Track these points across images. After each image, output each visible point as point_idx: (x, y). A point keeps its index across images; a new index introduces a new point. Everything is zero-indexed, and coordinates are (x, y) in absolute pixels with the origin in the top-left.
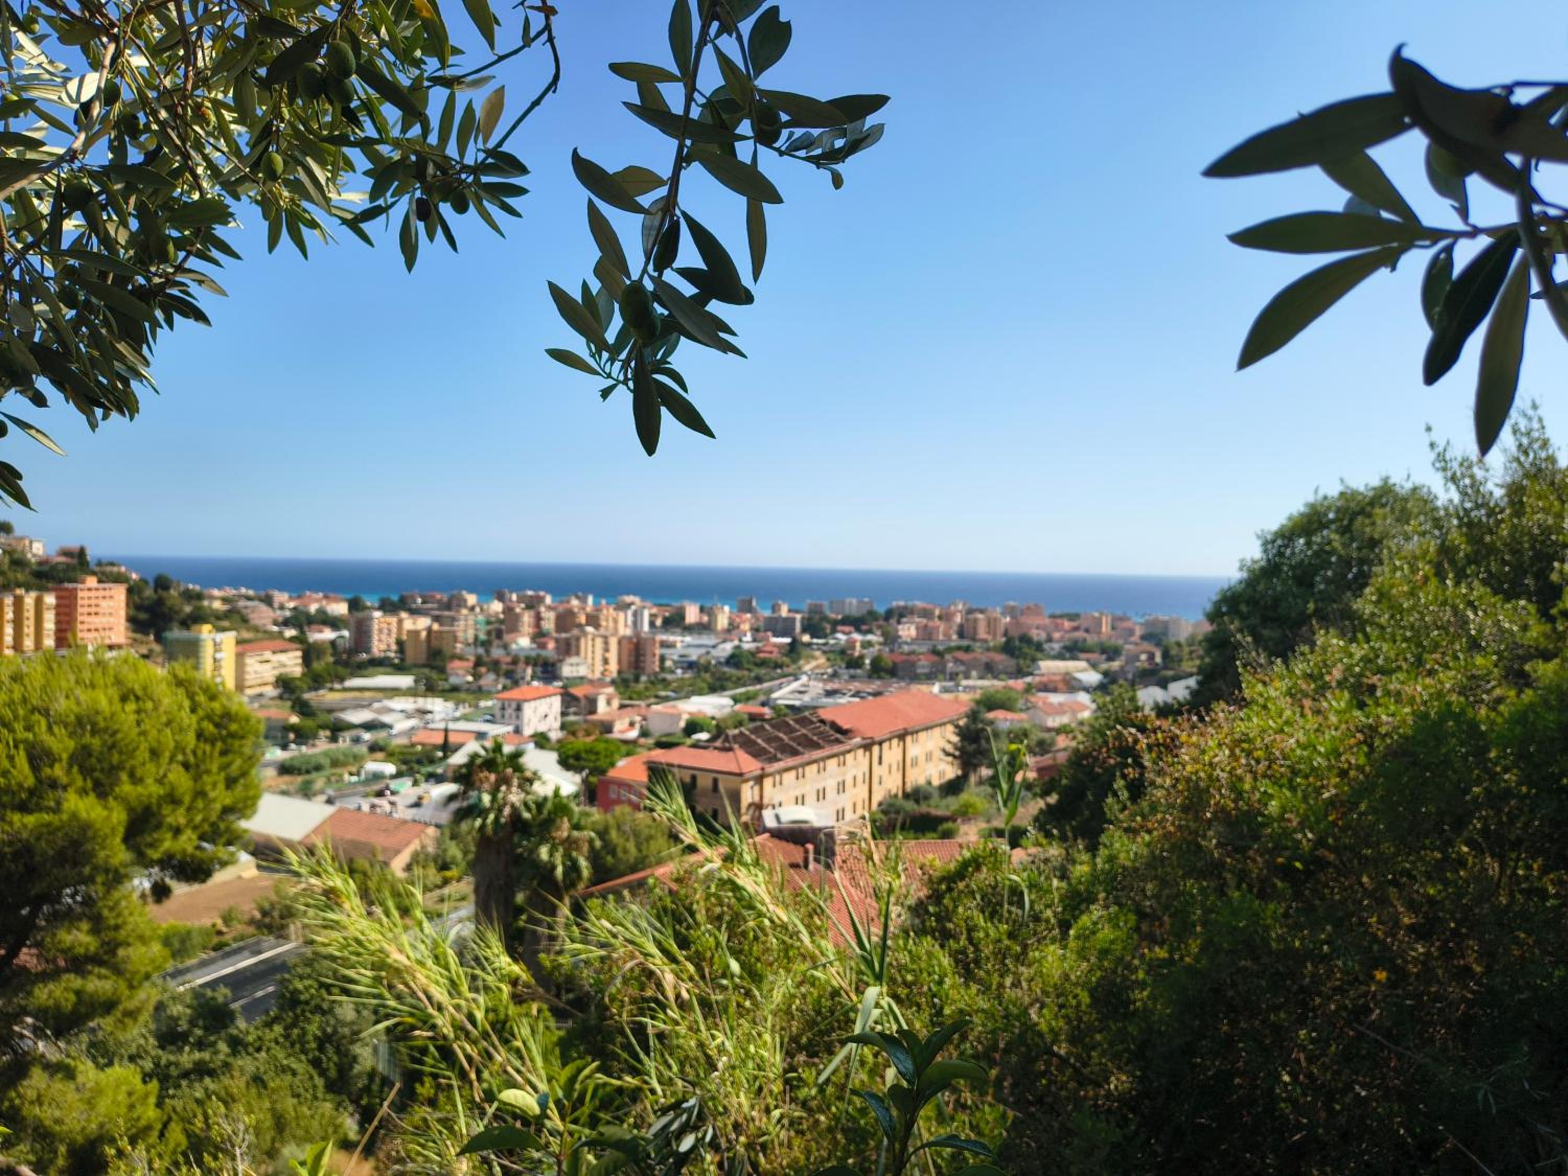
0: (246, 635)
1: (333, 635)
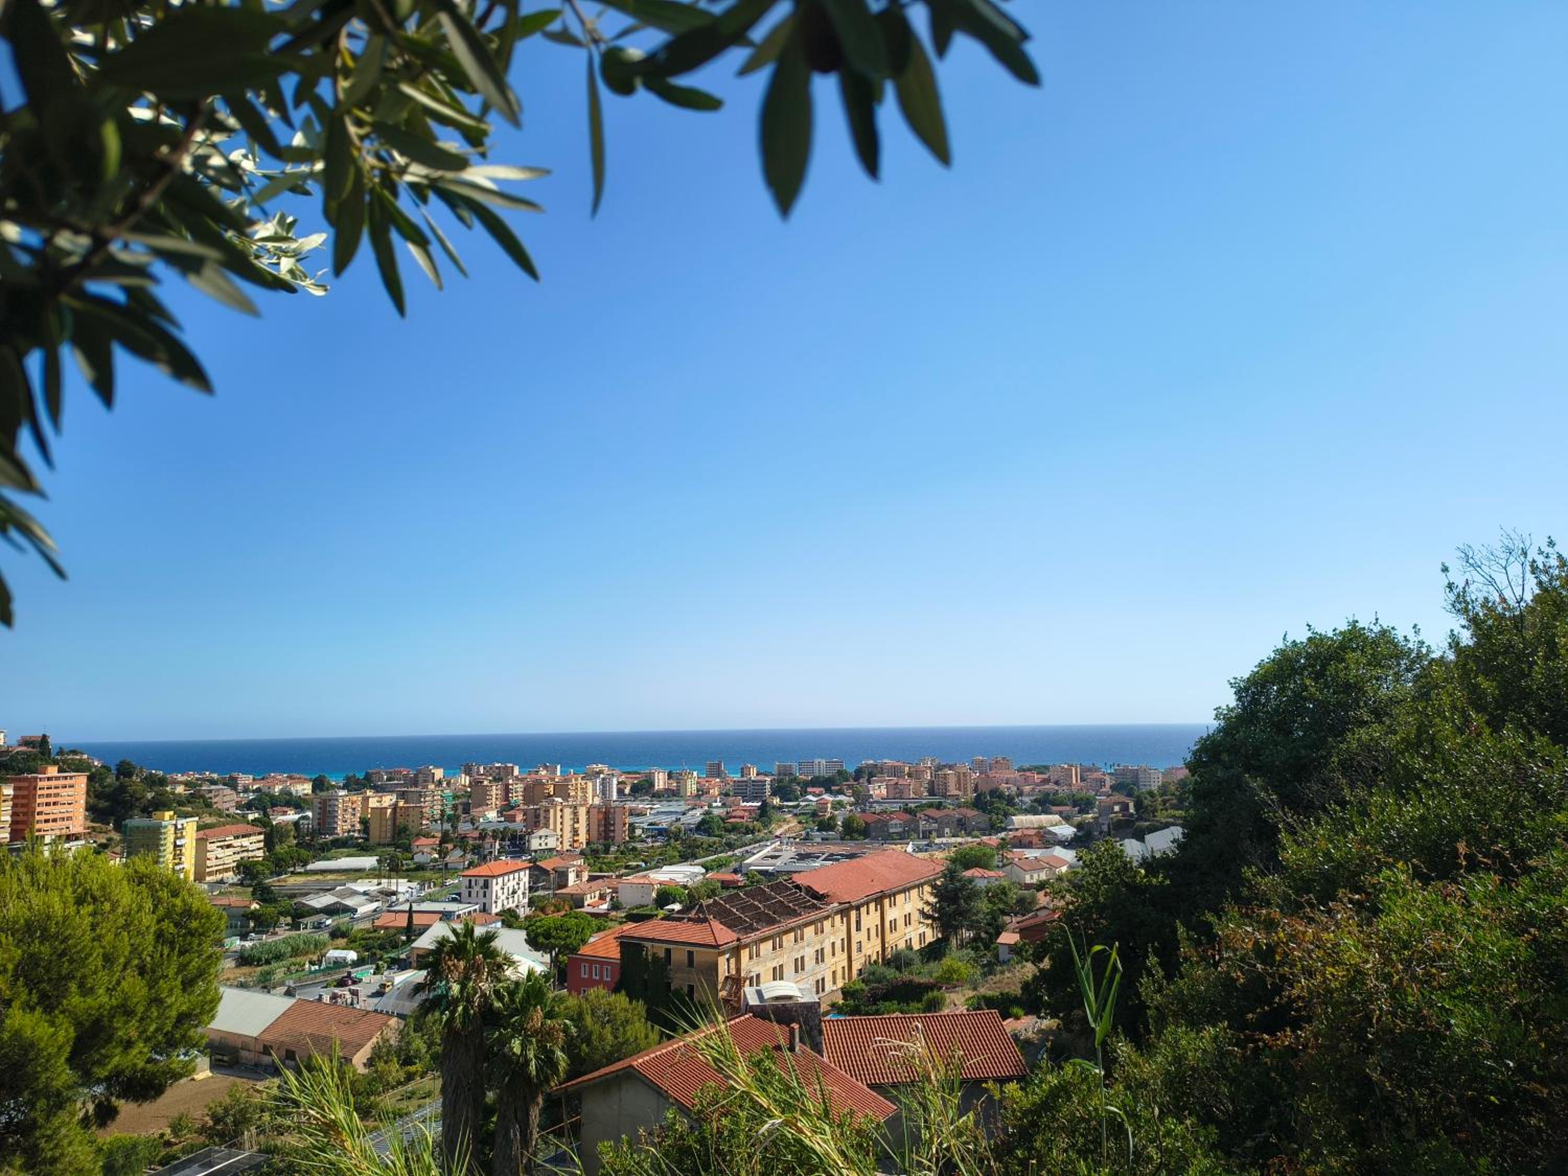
0: (208, 820)
1: (297, 817)
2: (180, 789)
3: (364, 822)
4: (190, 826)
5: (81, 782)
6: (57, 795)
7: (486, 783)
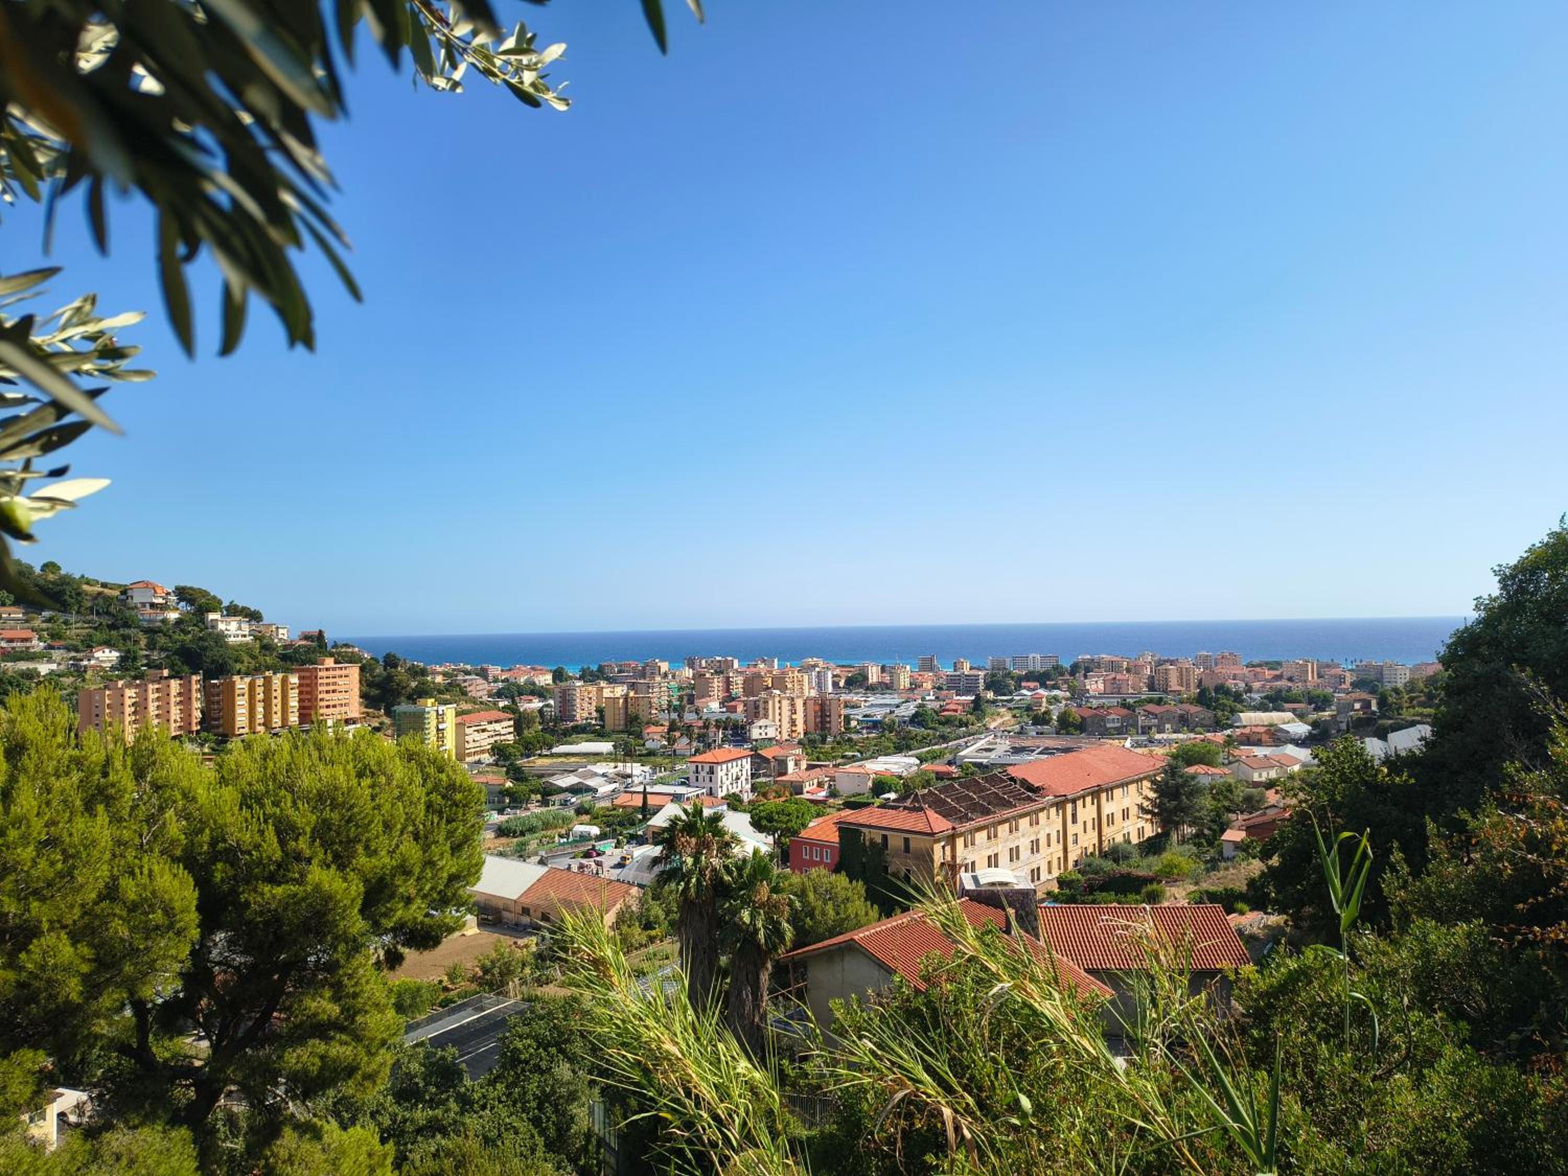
0: (466, 706)
1: (541, 704)
2: (439, 679)
3: (599, 710)
4: (449, 711)
5: (354, 672)
6: (335, 684)
7: (708, 675)
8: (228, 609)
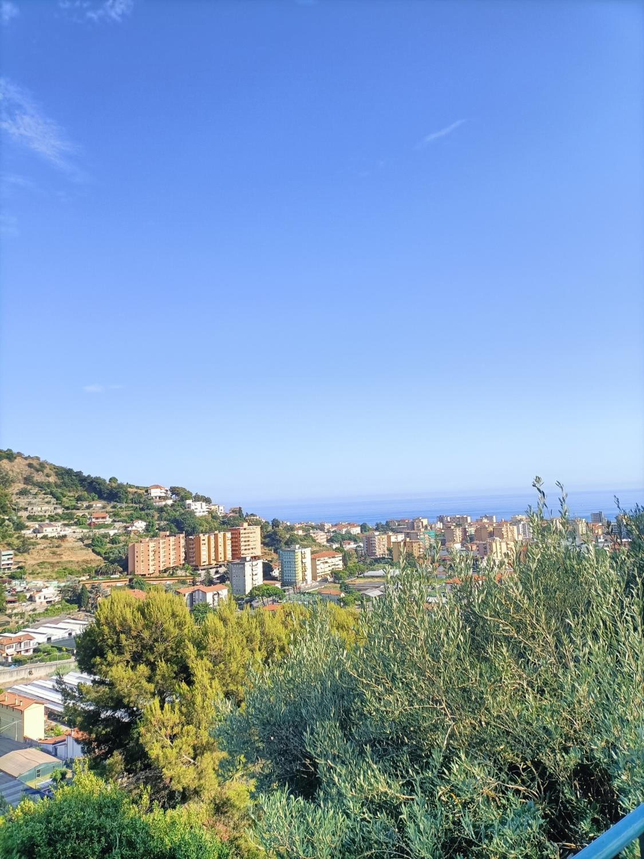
0: (316, 549)
1: (355, 546)
2: (300, 532)
3: (389, 550)
4: (308, 551)
5: (257, 530)
6: (249, 537)
7: (452, 527)
8: (195, 497)
